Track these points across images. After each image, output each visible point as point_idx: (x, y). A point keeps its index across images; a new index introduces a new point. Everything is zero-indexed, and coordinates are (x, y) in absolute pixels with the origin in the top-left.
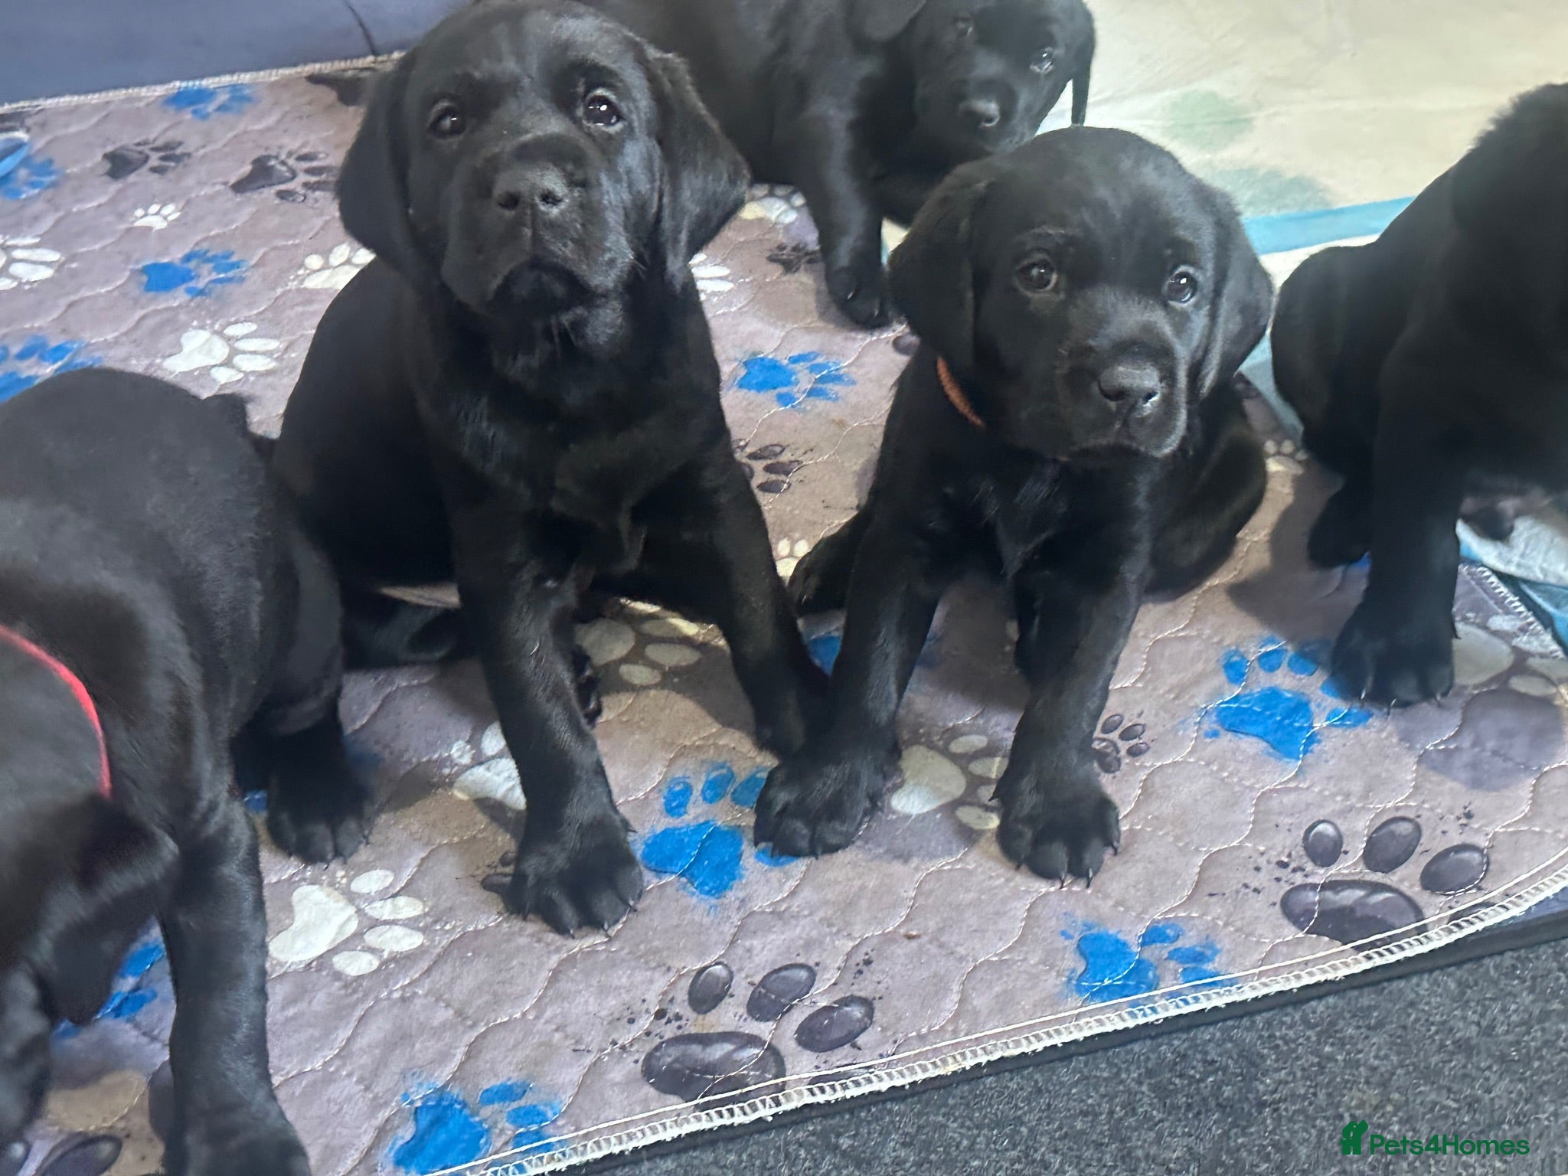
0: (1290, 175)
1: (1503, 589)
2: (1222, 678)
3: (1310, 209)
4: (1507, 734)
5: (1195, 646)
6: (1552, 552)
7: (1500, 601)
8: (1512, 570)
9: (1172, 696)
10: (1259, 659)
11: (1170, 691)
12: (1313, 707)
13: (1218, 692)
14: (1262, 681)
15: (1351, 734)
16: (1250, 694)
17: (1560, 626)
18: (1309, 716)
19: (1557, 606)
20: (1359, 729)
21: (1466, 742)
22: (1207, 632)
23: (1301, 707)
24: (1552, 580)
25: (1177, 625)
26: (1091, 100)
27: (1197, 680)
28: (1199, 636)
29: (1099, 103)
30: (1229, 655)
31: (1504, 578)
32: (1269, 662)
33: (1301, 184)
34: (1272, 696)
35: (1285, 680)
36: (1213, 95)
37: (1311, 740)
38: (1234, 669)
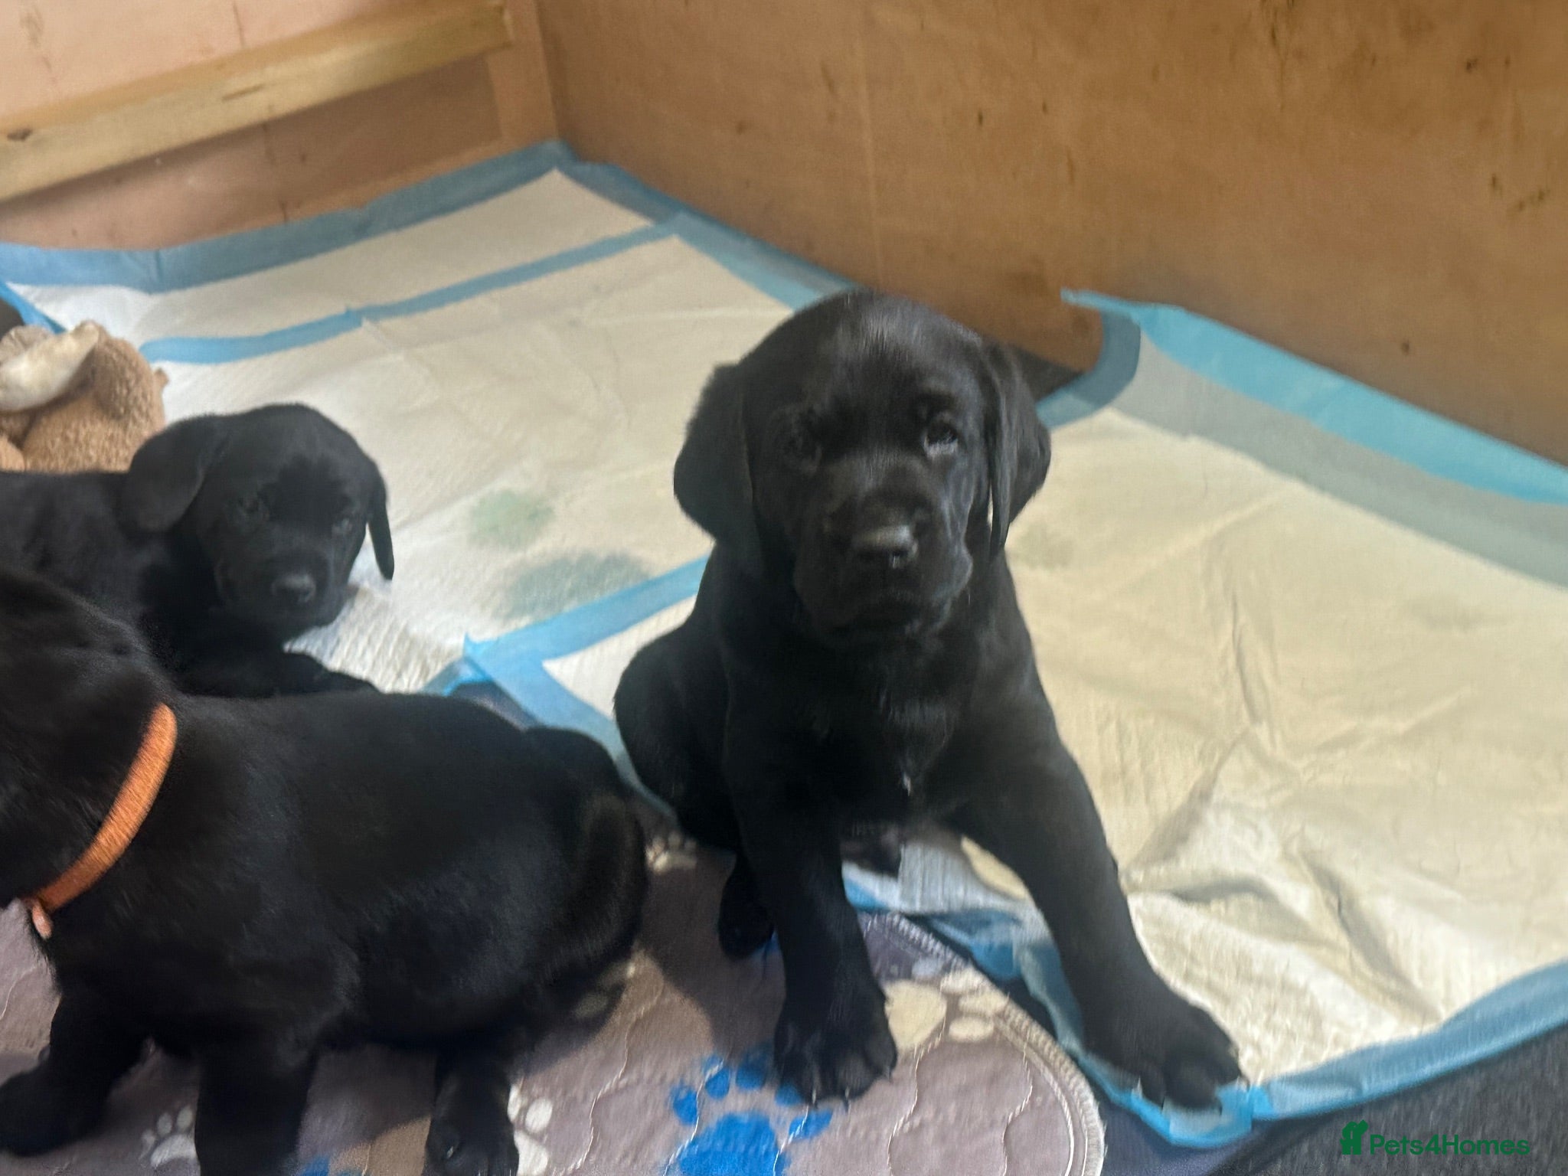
0: (602, 555)
1: (915, 932)
2: (674, 1122)
3: (631, 584)
4: (964, 1091)
5: (639, 1093)
6: (949, 877)
7: (917, 946)
8: (918, 907)
9: (629, 1161)
10: (707, 1085)
11: (625, 1156)
12: (772, 1124)
13: (675, 1141)
14: (715, 1111)
15: (817, 1142)
16: (708, 1129)
17: (979, 955)
18: (772, 1135)
19: (970, 932)
20: (824, 1134)
21: (928, 1113)
22: (647, 1073)
23: (760, 1129)
24: (956, 907)
25: (615, 1072)
26: (393, 524)
27: (651, 1133)
28: (639, 1081)
29: (404, 525)
30: (675, 1094)
31: (915, 919)
32: (716, 1088)
33: (616, 562)
34: (730, 1123)
35: (739, 1102)
36: (507, 494)
37: (782, 1163)
38: (685, 1107)
